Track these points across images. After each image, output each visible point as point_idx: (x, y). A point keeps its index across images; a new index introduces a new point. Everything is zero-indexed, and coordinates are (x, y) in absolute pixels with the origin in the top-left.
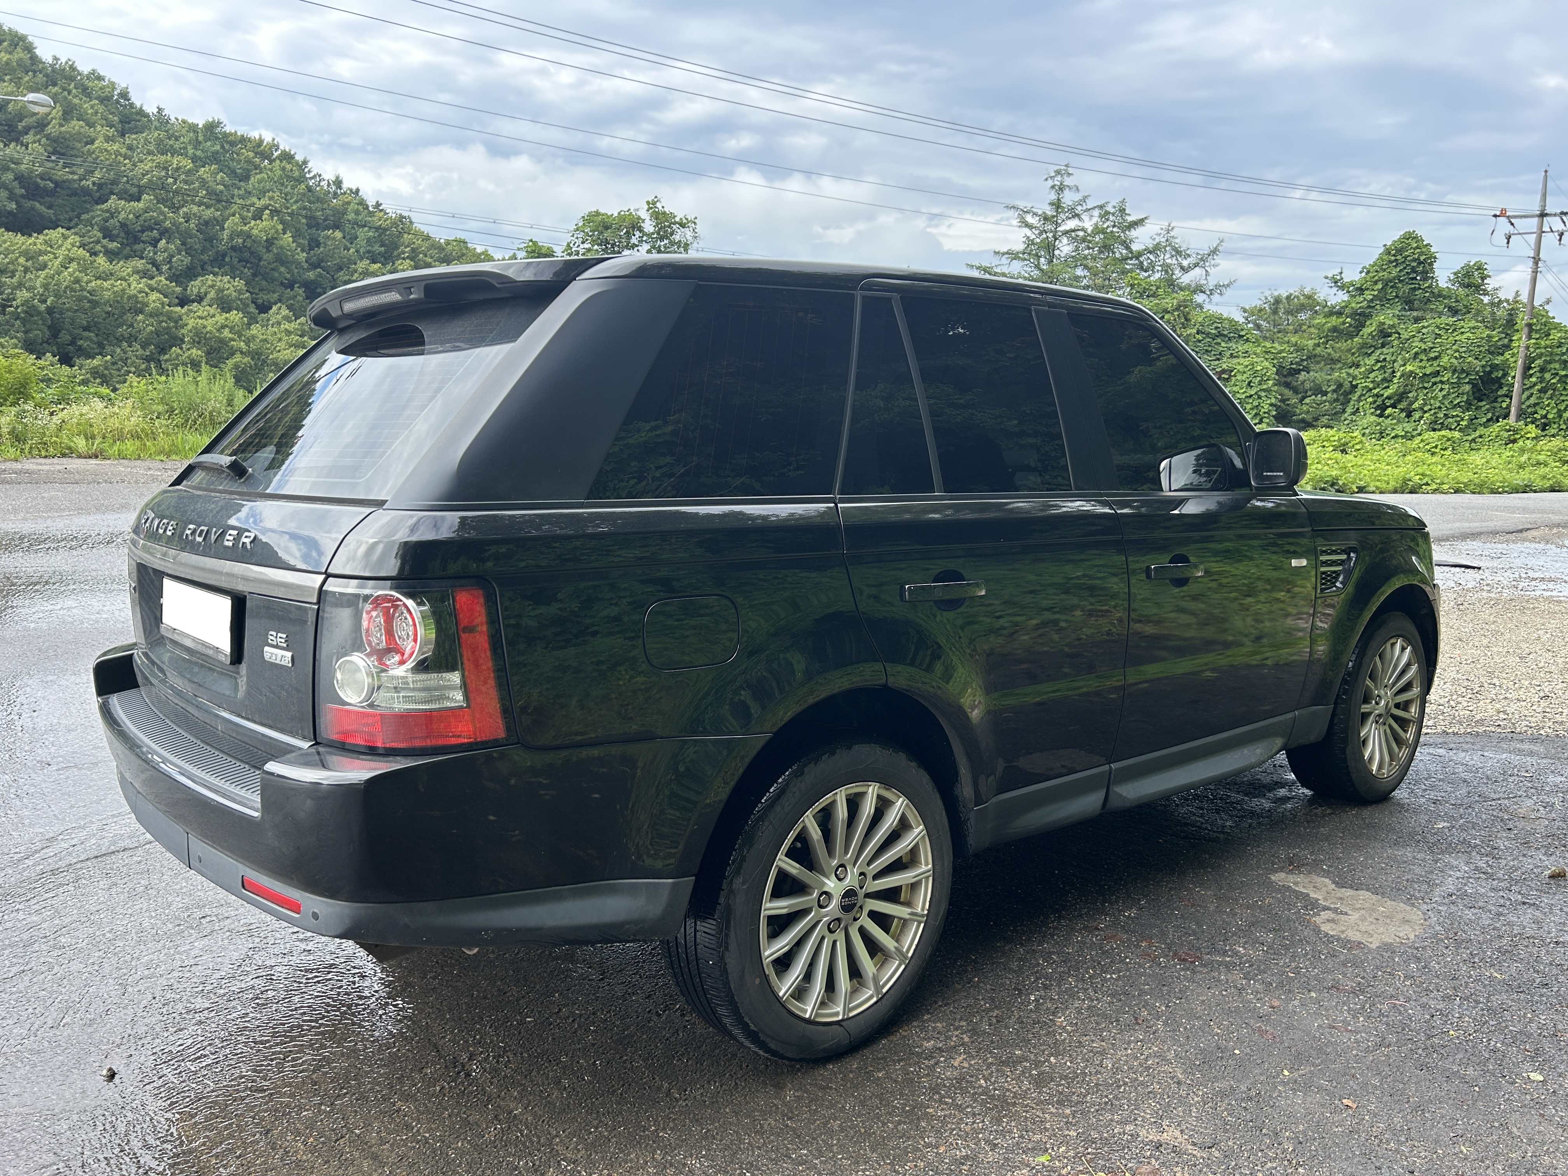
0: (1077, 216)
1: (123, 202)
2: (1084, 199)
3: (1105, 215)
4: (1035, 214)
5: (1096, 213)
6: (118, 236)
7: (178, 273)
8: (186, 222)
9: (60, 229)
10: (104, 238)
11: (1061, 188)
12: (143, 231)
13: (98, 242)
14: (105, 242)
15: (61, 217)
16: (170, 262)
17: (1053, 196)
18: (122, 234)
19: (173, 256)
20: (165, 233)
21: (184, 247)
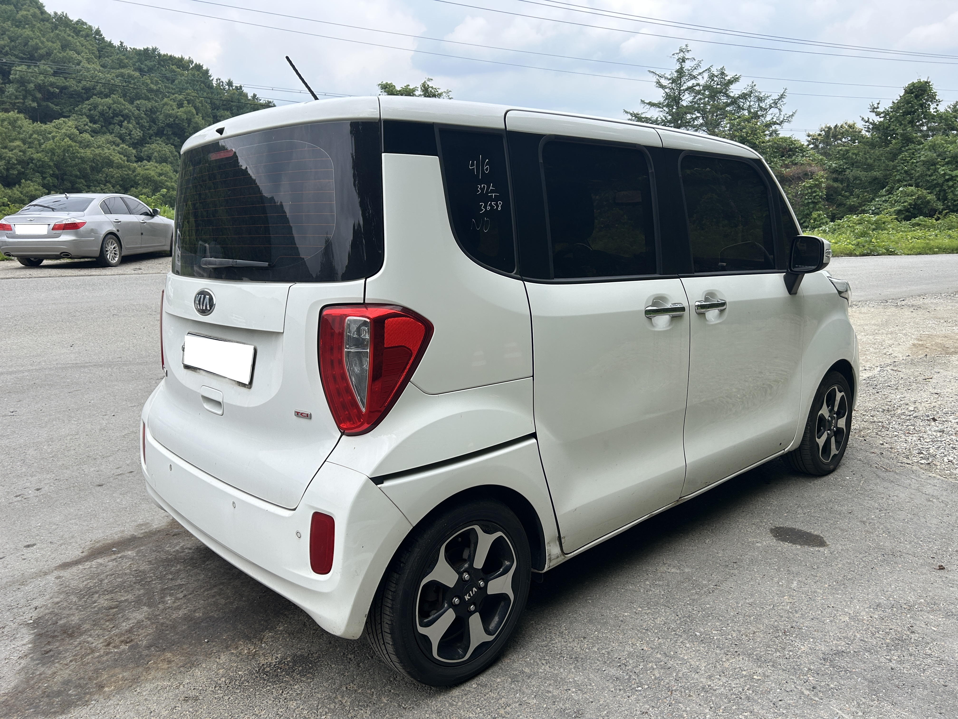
0: (695, 77)
1: (100, 99)
2: (698, 65)
3: (711, 77)
4: (666, 78)
5: (706, 75)
6: (99, 120)
7: (136, 141)
8: (139, 110)
9: (63, 119)
10: (91, 122)
11: (684, 60)
12: (113, 118)
13: (87, 125)
14: (91, 125)
15: (64, 110)
16: (130, 135)
17: (678, 67)
18: (101, 119)
19: (131, 131)
20: (127, 117)
21: (138, 126)
